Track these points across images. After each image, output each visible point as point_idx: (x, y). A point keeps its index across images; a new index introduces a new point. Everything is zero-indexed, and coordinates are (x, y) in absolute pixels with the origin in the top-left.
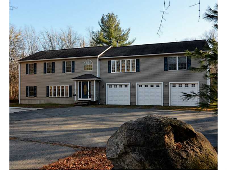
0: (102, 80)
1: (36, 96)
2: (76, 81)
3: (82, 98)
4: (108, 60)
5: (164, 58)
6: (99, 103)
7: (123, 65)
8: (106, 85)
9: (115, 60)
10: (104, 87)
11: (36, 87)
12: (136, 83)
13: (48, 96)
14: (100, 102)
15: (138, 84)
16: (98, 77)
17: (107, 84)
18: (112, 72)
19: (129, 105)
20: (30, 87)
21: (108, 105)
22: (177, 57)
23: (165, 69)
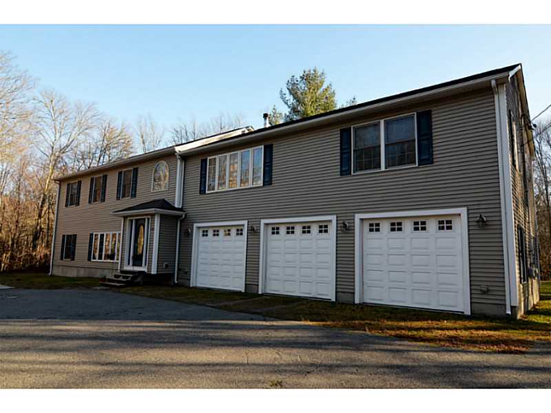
0: (186, 215)
1: (73, 259)
2: (125, 217)
3: (134, 265)
4: (200, 159)
5: (341, 130)
6: (176, 282)
7: (234, 168)
8: (195, 228)
9: (216, 157)
10: (187, 235)
11: (75, 236)
12: (262, 220)
13: (89, 259)
14: (177, 278)
15: (267, 224)
16: (176, 206)
17: (195, 225)
18: (208, 190)
19: (240, 292)
20: (68, 236)
21: (195, 288)
22: (382, 122)
23: (344, 169)
